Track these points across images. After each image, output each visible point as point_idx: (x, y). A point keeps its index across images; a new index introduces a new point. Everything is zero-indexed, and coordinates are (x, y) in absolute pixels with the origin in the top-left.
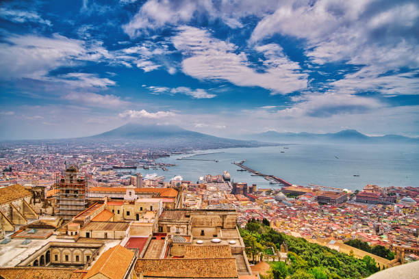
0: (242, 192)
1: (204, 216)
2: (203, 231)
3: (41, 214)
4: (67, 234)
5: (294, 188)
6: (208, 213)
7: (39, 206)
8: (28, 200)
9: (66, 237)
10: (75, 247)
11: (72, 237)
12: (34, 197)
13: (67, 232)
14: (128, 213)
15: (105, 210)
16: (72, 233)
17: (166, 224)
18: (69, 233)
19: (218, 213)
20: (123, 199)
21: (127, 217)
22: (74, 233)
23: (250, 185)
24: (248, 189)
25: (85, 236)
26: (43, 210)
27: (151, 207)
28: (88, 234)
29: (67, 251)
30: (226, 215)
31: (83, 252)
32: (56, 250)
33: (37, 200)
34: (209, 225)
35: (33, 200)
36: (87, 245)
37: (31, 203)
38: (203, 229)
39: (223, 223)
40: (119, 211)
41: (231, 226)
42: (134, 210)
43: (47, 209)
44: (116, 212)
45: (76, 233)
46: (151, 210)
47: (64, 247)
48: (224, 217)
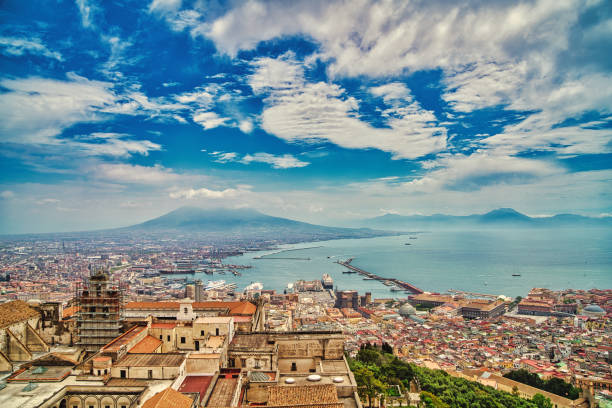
0: (350, 304)
1: (295, 342)
2: (294, 364)
4: (92, 373)
5: (426, 295)
6: (302, 337)
7: (51, 331)
8: (33, 323)
9: (90, 378)
10: (104, 393)
11: (98, 378)
12: (43, 319)
13: (92, 371)
14: (183, 340)
15: (149, 335)
16: (99, 372)
17: (240, 356)
18: (96, 372)
19: (316, 337)
20: (175, 318)
21: (182, 346)
22: (102, 372)
23: (361, 294)
24: (359, 299)
25: (119, 376)
26: (57, 338)
27: (217, 330)
28: (123, 373)
29: (91, 399)
30: (327, 340)
31: (115, 400)
32: (75, 398)
33: (47, 323)
34: (303, 354)
35: (41, 324)
36: (123, 390)
37: (38, 327)
38: (294, 361)
39: (324, 351)
40: (169, 337)
41: (336, 355)
42: (191, 334)
43: (62, 337)
44: (165, 339)
45: (106, 371)
46: (217, 334)
47: (87, 393)
48: (324, 342)
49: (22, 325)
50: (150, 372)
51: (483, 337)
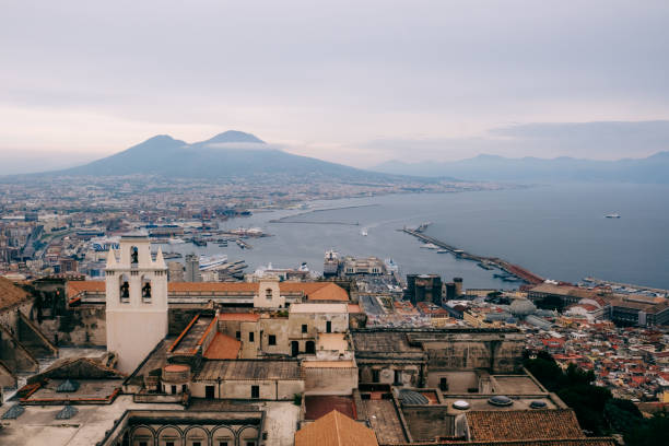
0: (429, 296)
1: (447, 345)
2: (444, 380)
3: (59, 344)
4: (160, 391)
5: (550, 286)
6: (458, 337)
7: (51, 325)
8: (26, 309)
9: (160, 398)
10: (191, 422)
11: (172, 399)
12: (39, 305)
13: (159, 386)
14: (272, 340)
15: (219, 332)
16: (174, 388)
17: (370, 365)
18: (168, 388)
19: (481, 337)
20: (251, 305)
21: (272, 350)
22: (179, 388)
24: (444, 288)
25: (202, 394)
26: (61, 335)
27: (329, 324)
28: (210, 390)
29: (170, 431)
30: (498, 343)
31: (210, 434)
32: (144, 430)
33: (46, 313)
34: (459, 364)
35: (35, 315)
36: (223, 416)
37: (32, 318)
38: (443, 375)
39: (492, 361)
40: (252, 335)
41: (511, 367)
42: (285, 331)
43: (73, 335)
44: (245, 336)
45: (184, 387)
46: (329, 330)
47: (163, 422)
48: (494, 345)
49: (11, 313)
50: (255, 390)
51: (650, 355)
